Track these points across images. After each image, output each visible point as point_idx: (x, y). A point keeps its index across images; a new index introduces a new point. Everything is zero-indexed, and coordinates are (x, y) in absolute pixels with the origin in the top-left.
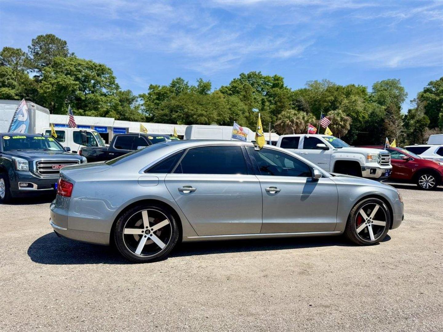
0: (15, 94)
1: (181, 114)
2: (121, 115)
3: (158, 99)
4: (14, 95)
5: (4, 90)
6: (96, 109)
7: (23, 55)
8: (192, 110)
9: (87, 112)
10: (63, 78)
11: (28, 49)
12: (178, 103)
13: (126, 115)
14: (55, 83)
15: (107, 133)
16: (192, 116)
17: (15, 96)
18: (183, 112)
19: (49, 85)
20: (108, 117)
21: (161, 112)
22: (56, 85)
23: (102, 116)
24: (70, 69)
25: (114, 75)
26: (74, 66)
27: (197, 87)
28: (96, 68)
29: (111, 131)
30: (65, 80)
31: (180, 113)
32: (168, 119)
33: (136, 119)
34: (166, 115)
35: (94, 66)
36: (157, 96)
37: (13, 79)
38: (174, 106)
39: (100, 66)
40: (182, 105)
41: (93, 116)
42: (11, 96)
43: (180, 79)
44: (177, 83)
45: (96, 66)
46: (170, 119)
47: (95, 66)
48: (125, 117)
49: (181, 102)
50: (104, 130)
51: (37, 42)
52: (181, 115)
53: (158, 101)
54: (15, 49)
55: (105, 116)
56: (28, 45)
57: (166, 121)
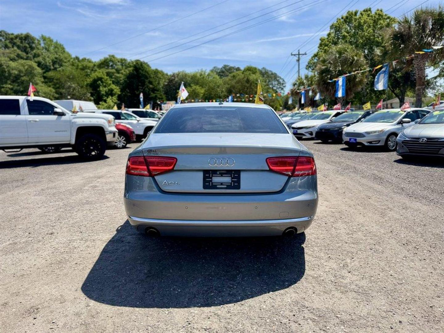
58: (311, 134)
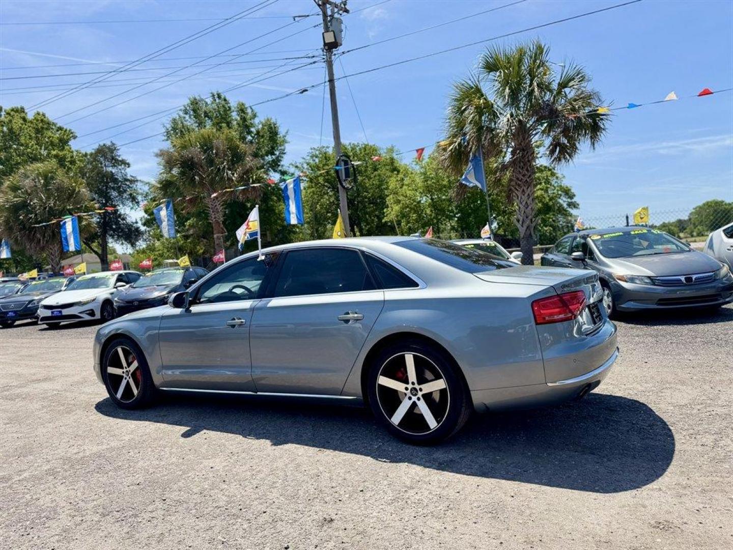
58: (92, 313)
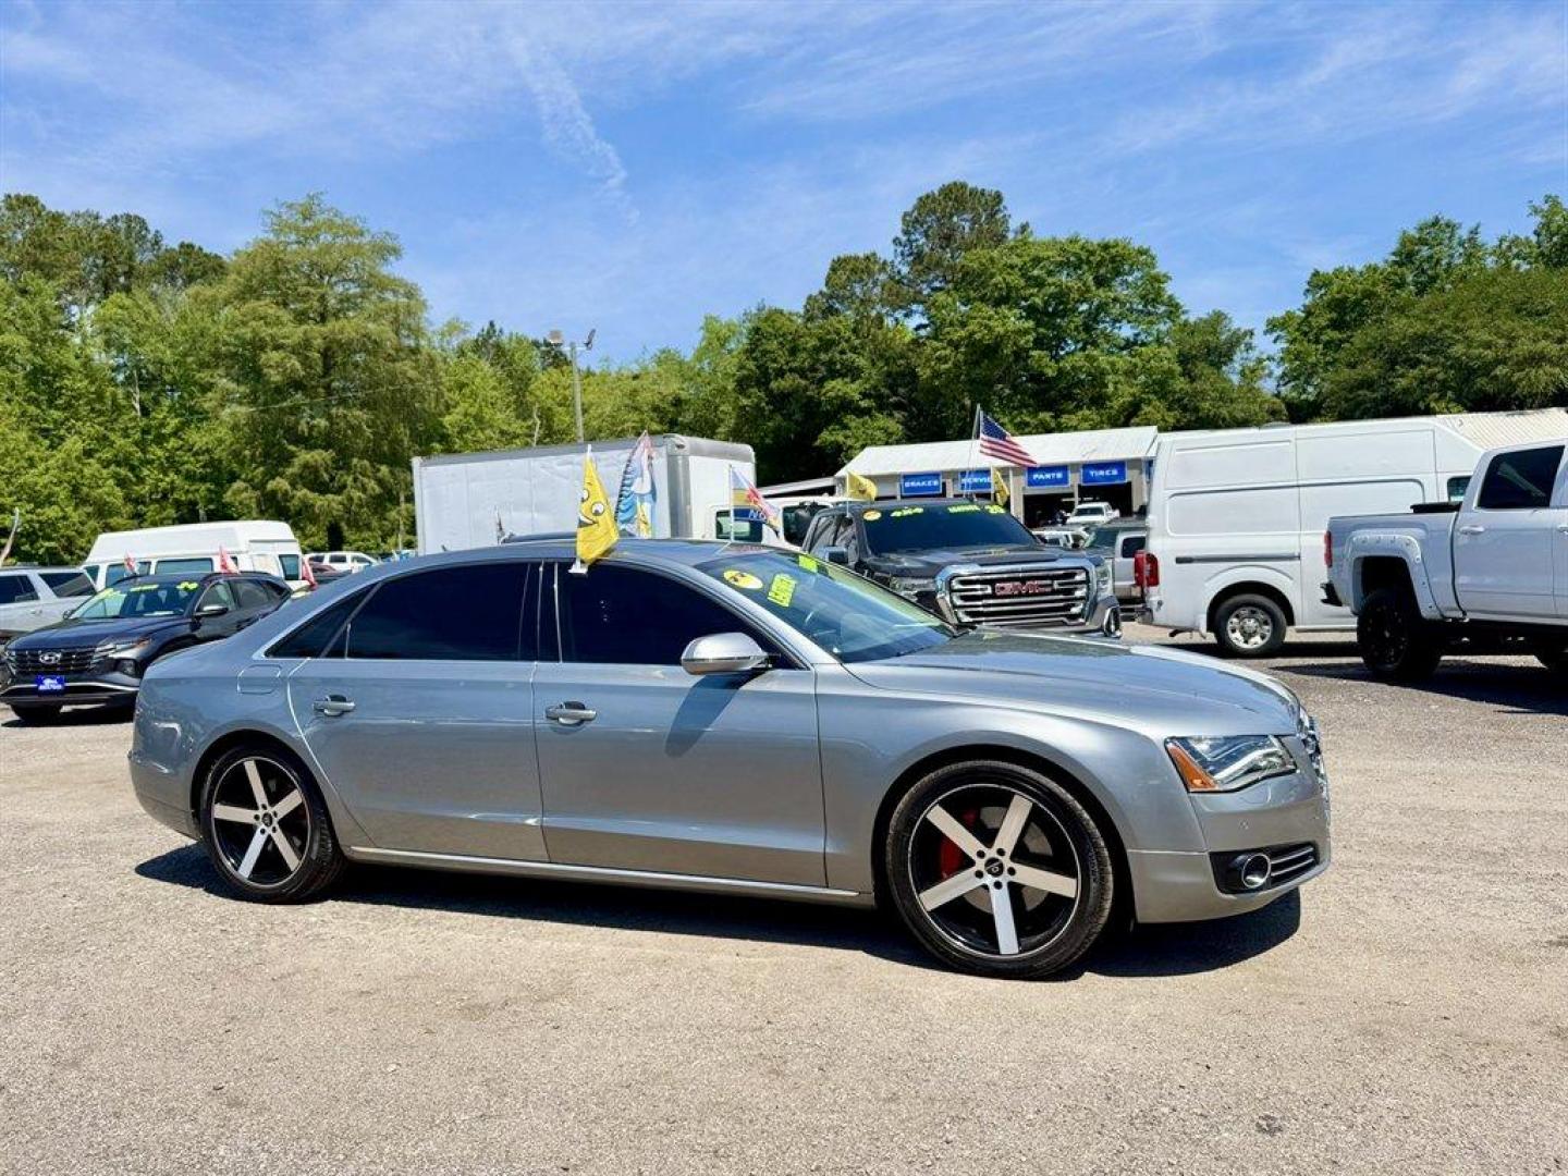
0: (860, 393)
1: (1436, 370)
2: (1185, 409)
3: (1336, 325)
4: (857, 397)
5: (833, 388)
6: (1099, 401)
7: (883, 269)
8: (1488, 345)
9: (1064, 419)
10: (984, 318)
11: (893, 247)
12: (1419, 327)
13: (1203, 409)
14: (962, 339)
15: (1126, 481)
16: (1487, 368)
17: (861, 400)
18: (1442, 360)
19: (945, 349)
20: (1138, 425)
21: (1346, 373)
22: (967, 346)
23: (1116, 423)
24: (1007, 284)
25: (1160, 269)
26: (1020, 270)
27: (1534, 239)
28: (1092, 258)
29: (1141, 473)
30: (991, 323)
31: (1429, 365)
32: (1375, 399)
33: (1240, 415)
34: (1368, 384)
35: (1084, 256)
36: (1334, 315)
37: (854, 349)
38: (1403, 343)
39: (1106, 247)
40: (1440, 330)
41: (1086, 429)
42: (852, 402)
43: (1436, 223)
44: (1423, 242)
45: (1092, 253)
46: (1385, 399)
47: (1087, 251)
48: (1200, 414)
49: (1432, 322)
50: (1115, 472)
51: (916, 218)
52: (1435, 374)
53: (1335, 335)
54: (861, 255)
55: (1126, 424)
56: (893, 237)
57: (1369, 405)
